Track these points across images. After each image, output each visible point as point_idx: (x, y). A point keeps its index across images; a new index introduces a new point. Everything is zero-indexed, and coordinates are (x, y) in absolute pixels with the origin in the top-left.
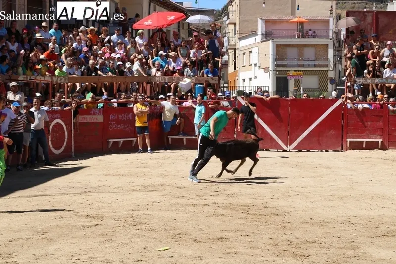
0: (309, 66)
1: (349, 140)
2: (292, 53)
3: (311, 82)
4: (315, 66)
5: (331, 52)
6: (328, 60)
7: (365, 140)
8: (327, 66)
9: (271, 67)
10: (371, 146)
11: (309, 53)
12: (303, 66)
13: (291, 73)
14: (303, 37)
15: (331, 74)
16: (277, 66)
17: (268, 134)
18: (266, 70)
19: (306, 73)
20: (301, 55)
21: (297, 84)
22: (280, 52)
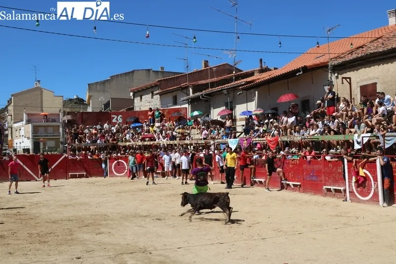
0: (50, 136)
1: (70, 174)
2: (41, 130)
3: (51, 144)
4: (53, 136)
5: (61, 130)
6: (59, 133)
7: (77, 174)
8: (59, 136)
9: (31, 137)
10: (81, 176)
11: (50, 130)
12: (47, 136)
13: (41, 139)
14: (47, 122)
15: (61, 140)
16: (34, 136)
17: (29, 173)
18: (28, 138)
19: (49, 139)
20: (46, 131)
21: (45, 145)
22: (35, 130)
